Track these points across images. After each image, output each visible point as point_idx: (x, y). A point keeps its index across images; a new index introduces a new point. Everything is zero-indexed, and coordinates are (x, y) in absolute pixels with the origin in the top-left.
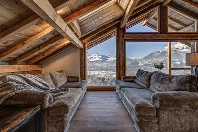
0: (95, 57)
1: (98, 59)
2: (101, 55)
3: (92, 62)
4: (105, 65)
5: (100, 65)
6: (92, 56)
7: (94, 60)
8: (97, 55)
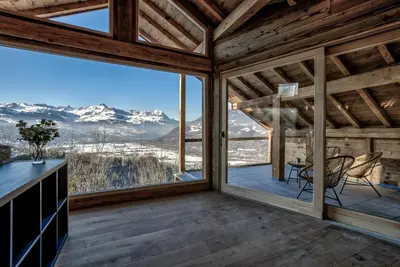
0: (98, 111)
1: (105, 118)
2: (114, 109)
3: (90, 123)
4: (122, 130)
5: (110, 131)
6: (91, 108)
7: (95, 119)
8: (103, 107)
